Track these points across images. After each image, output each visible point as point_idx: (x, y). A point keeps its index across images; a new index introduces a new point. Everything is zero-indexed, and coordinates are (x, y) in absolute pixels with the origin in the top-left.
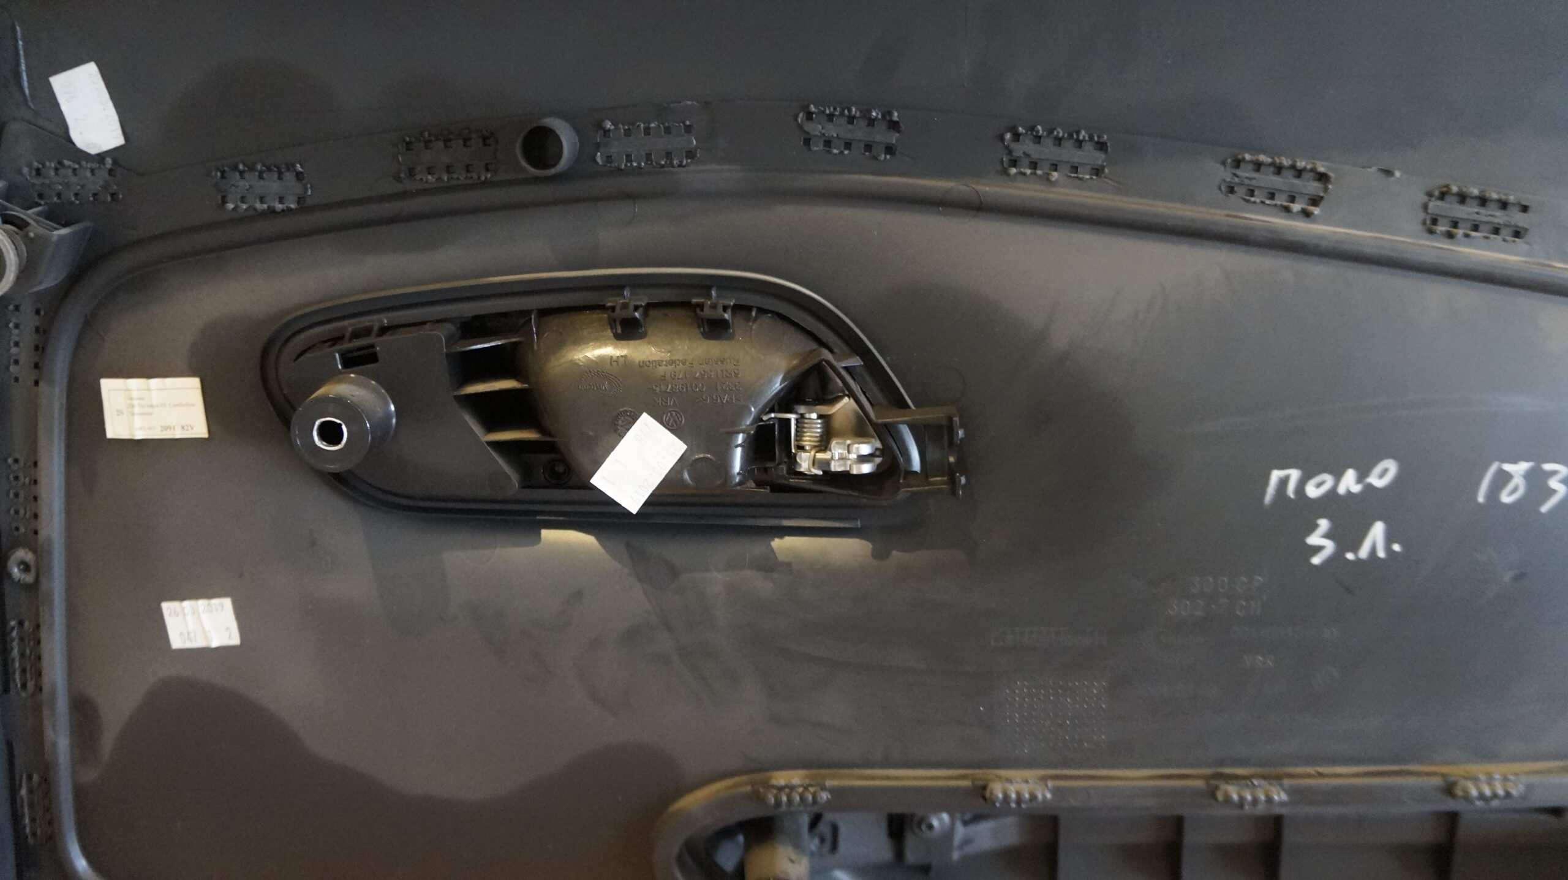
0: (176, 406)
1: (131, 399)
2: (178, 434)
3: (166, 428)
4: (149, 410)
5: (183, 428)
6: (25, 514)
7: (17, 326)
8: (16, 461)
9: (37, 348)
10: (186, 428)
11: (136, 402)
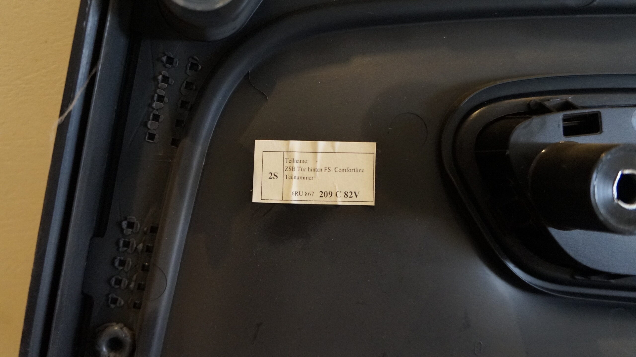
0: (342, 170)
1: (292, 161)
2: (341, 201)
3: (324, 194)
4: (311, 174)
5: (346, 194)
6: (129, 284)
7: (165, 79)
8: (131, 225)
9: (184, 104)
10: (349, 194)
11: (296, 165)
